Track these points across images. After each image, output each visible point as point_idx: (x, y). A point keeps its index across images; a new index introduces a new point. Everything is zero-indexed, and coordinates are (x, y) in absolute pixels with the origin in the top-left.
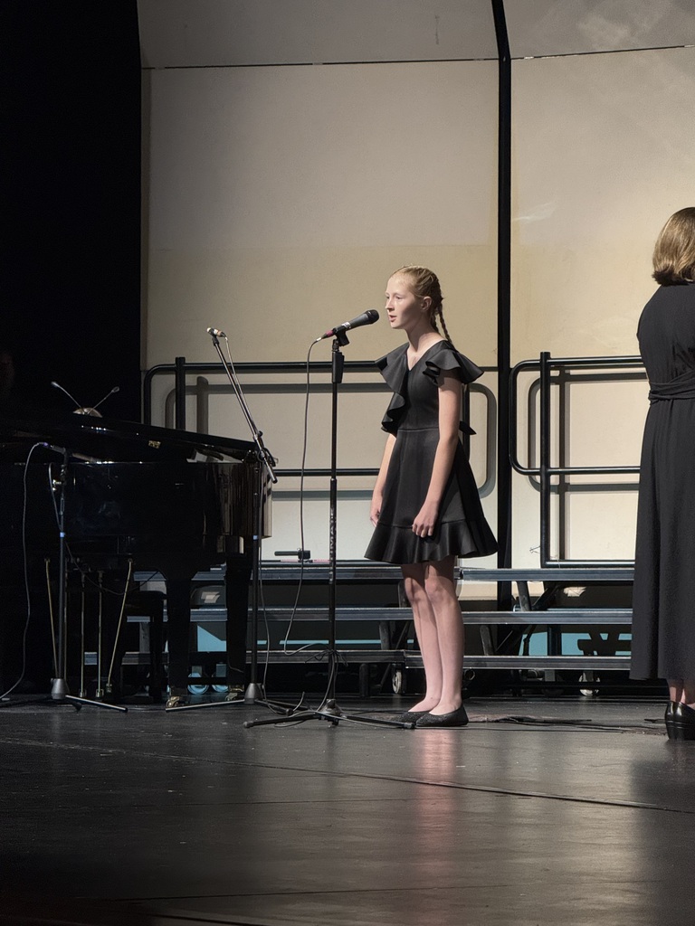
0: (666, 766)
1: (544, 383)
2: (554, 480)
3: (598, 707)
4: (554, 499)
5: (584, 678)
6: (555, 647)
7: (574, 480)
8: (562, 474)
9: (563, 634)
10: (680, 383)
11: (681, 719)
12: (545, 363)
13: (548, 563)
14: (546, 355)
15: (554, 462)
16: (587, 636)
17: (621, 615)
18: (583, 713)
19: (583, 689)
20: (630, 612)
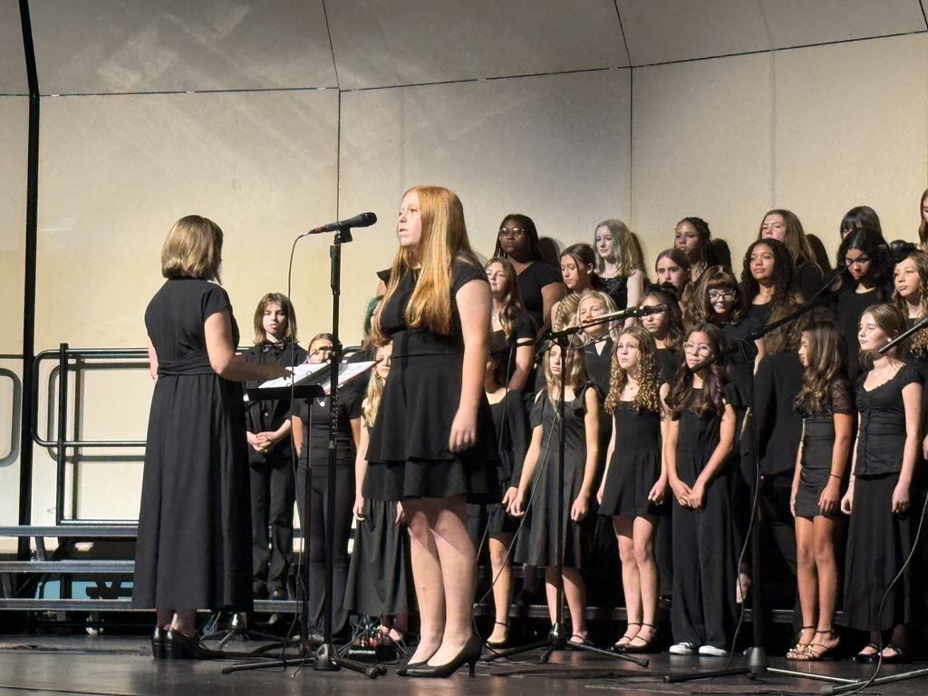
1: (63, 369)
2: (69, 452)
3: (102, 641)
4: (69, 467)
6: (66, 592)
7: (85, 452)
8: (76, 447)
9: (73, 582)
10: (185, 361)
12: (63, 353)
13: (62, 522)
14: (64, 346)
15: (70, 436)
16: (93, 585)
17: (124, 565)
18: (89, 644)
19: (89, 628)
20: (133, 562)
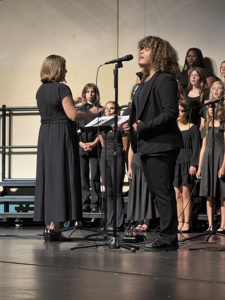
0: (43, 250)
1: (4, 116)
2: (7, 150)
3: (22, 231)
4: (7, 157)
5: (16, 221)
6: (7, 209)
7: (14, 150)
8: (10, 148)
9: (10, 205)
10: (52, 117)
11: (50, 234)
12: (4, 109)
13: (5, 180)
14: (4, 106)
15: (7, 144)
16: (18, 206)
17: (30, 198)
18: (16, 232)
19: (17, 224)
20: (34, 197)
